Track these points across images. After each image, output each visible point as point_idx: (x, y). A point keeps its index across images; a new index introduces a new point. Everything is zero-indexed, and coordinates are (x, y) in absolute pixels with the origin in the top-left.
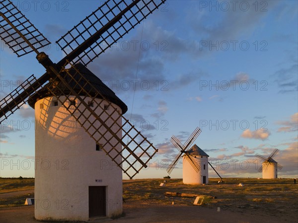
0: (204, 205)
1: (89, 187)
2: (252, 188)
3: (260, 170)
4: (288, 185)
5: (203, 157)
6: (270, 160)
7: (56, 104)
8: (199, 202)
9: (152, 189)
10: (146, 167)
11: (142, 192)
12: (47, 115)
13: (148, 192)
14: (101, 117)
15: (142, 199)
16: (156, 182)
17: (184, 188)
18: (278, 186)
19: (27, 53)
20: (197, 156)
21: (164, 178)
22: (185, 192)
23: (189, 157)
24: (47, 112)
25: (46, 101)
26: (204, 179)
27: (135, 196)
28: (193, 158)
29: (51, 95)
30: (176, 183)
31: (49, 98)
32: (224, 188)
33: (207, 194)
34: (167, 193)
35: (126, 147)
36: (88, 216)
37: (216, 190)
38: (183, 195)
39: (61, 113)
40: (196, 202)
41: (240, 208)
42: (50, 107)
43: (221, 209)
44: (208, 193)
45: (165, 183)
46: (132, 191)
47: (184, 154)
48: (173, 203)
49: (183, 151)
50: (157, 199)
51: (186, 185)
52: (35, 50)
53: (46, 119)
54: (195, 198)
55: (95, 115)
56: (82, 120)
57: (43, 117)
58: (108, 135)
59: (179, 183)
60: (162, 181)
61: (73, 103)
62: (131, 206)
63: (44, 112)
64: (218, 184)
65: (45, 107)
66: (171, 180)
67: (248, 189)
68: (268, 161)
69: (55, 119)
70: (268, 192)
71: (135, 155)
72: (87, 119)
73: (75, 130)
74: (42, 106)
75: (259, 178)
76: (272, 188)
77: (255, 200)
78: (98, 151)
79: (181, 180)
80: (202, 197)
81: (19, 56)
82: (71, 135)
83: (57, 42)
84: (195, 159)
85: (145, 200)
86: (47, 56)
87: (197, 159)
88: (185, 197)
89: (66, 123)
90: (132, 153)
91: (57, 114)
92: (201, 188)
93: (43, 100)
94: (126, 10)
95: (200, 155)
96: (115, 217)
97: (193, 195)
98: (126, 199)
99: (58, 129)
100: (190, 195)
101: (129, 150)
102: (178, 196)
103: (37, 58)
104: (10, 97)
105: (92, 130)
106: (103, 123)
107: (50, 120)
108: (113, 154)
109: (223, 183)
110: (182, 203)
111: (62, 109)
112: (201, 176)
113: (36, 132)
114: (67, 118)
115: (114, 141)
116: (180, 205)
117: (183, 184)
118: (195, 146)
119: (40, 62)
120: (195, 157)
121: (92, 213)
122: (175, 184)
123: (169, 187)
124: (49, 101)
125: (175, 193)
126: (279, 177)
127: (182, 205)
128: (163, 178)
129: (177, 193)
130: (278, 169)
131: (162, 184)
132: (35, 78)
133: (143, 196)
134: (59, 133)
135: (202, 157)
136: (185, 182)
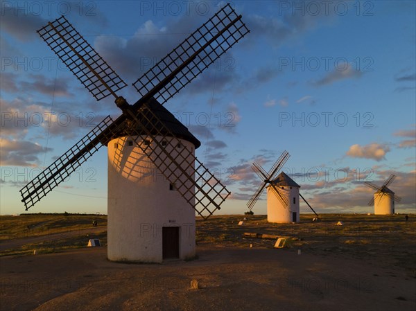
0: (286, 248)
1: (163, 228)
2: (352, 227)
3: (371, 203)
4: (402, 223)
5: (293, 188)
6: (384, 190)
7: (130, 144)
8: (280, 245)
9: (228, 228)
10: (219, 208)
11: (216, 232)
12: (122, 155)
13: (224, 232)
14: (176, 160)
15: (216, 241)
16: (233, 219)
17: (268, 228)
18: (389, 225)
19: (105, 96)
20: (285, 187)
21: (246, 213)
22: (267, 233)
23: (275, 189)
24: (122, 152)
25: (121, 141)
26: (294, 215)
27: (209, 238)
28: (280, 189)
29: (125, 135)
30: (259, 221)
31: (123, 138)
32: (317, 228)
33: (294, 236)
34: (246, 234)
35: (200, 189)
36: (162, 258)
37: (306, 230)
38: (264, 236)
39: (136, 153)
40: (277, 245)
41: (325, 250)
42: (125, 147)
43: (302, 251)
44: (296, 233)
45: (244, 221)
46: (204, 231)
47: (268, 184)
48: (251, 246)
49: (267, 181)
50: (234, 242)
51: (271, 223)
52: (113, 93)
53: (120, 159)
54: (276, 239)
55: (171, 158)
56: (158, 162)
57: (117, 157)
58: (184, 178)
59: (262, 221)
60: (241, 218)
61: (147, 143)
62: (203, 249)
63: (118, 152)
64: (313, 222)
65: (120, 147)
66: (254, 217)
67: (346, 229)
68: (382, 191)
69: (129, 159)
70: (370, 232)
71: (209, 198)
72: (163, 162)
73: (149, 170)
74: (116, 146)
75: (369, 214)
76: (378, 227)
77: (348, 241)
78: (171, 191)
79: (266, 216)
80: (284, 238)
81: (98, 100)
82: (145, 175)
83: (133, 85)
84: (283, 191)
85: (219, 242)
86: (125, 100)
87: (284, 191)
88: (266, 239)
89: (141, 163)
90: (206, 195)
91: (132, 154)
92: (290, 227)
93: (118, 139)
94: (200, 51)
95: (289, 185)
96: (189, 259)
97: (275, 237)
98: (200, 241)
99: (132, 170)
100: (272, 237)
101: (203, 192)
102: (258, 237)
103: (116, 102)
104: (87, 138)
105: (168, 173)
106: (179, 166)
107: (124, 160)
108: (188, 196)
109: (319, 220)
110: (261, 246)
111: (136, 149)
112: (291, 212)
113: (109, 171)
114: (142, 158)
115: (189, 184)
116: (258, 248)
117: (268, 223)
118: (283, 174)
119: (118, 106)
120: (283, 188)
121: (166, 254)
122: (257, 223)
123: (249, 226)
124: (124, 141)
125: (255, 234)
126: (397, 212)
127: (261, 248)
128: (244, 214)
129: (258, 235)
130: (395, 202)
131: (241, 223)
132: (111, 119)
133: (218, 237)
134: (133, 173)
135: (291, 188)
136: (271, 219)
